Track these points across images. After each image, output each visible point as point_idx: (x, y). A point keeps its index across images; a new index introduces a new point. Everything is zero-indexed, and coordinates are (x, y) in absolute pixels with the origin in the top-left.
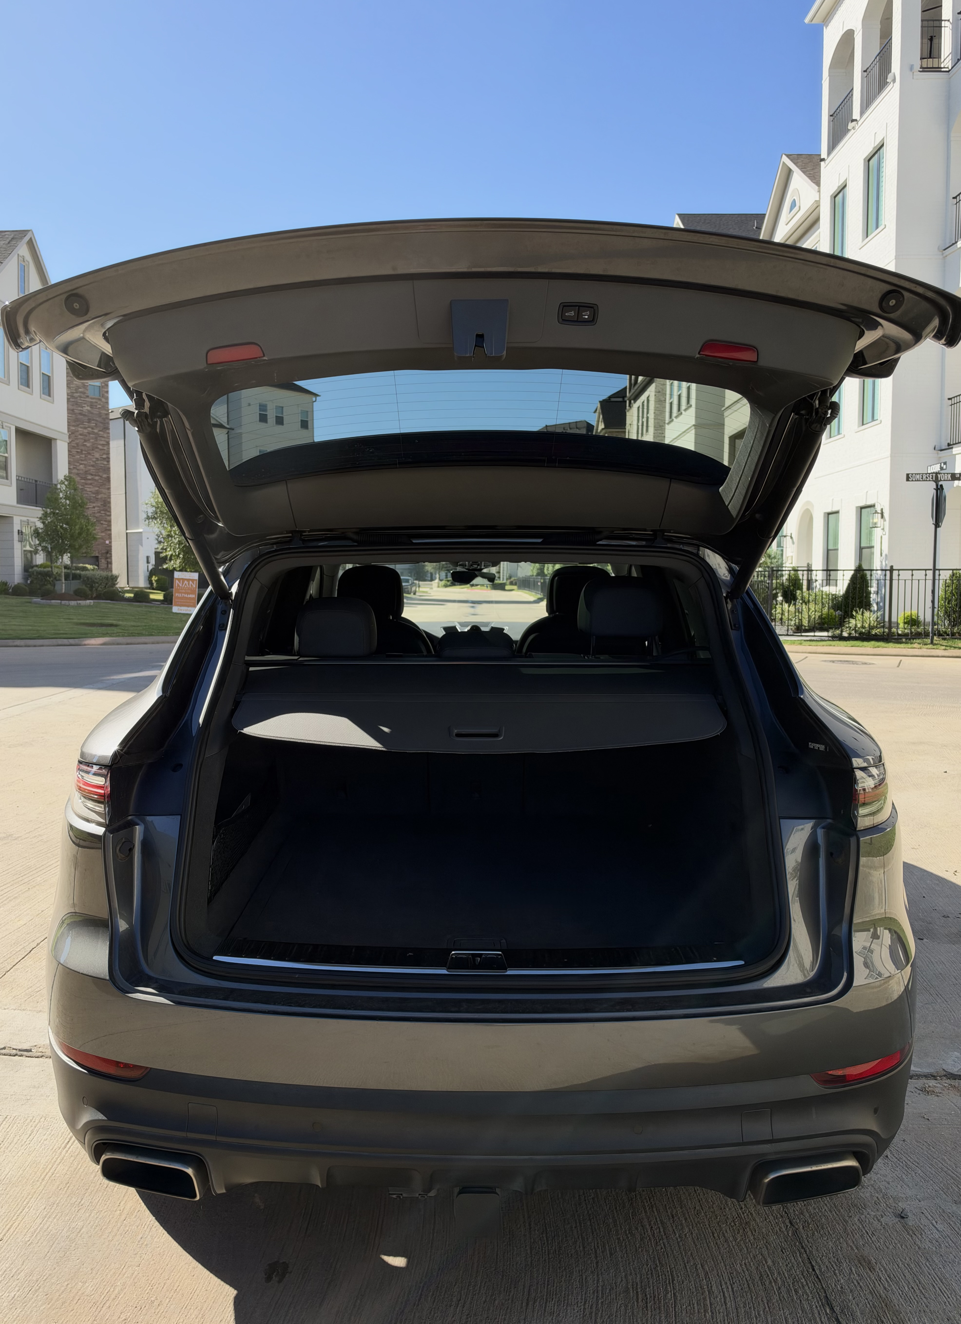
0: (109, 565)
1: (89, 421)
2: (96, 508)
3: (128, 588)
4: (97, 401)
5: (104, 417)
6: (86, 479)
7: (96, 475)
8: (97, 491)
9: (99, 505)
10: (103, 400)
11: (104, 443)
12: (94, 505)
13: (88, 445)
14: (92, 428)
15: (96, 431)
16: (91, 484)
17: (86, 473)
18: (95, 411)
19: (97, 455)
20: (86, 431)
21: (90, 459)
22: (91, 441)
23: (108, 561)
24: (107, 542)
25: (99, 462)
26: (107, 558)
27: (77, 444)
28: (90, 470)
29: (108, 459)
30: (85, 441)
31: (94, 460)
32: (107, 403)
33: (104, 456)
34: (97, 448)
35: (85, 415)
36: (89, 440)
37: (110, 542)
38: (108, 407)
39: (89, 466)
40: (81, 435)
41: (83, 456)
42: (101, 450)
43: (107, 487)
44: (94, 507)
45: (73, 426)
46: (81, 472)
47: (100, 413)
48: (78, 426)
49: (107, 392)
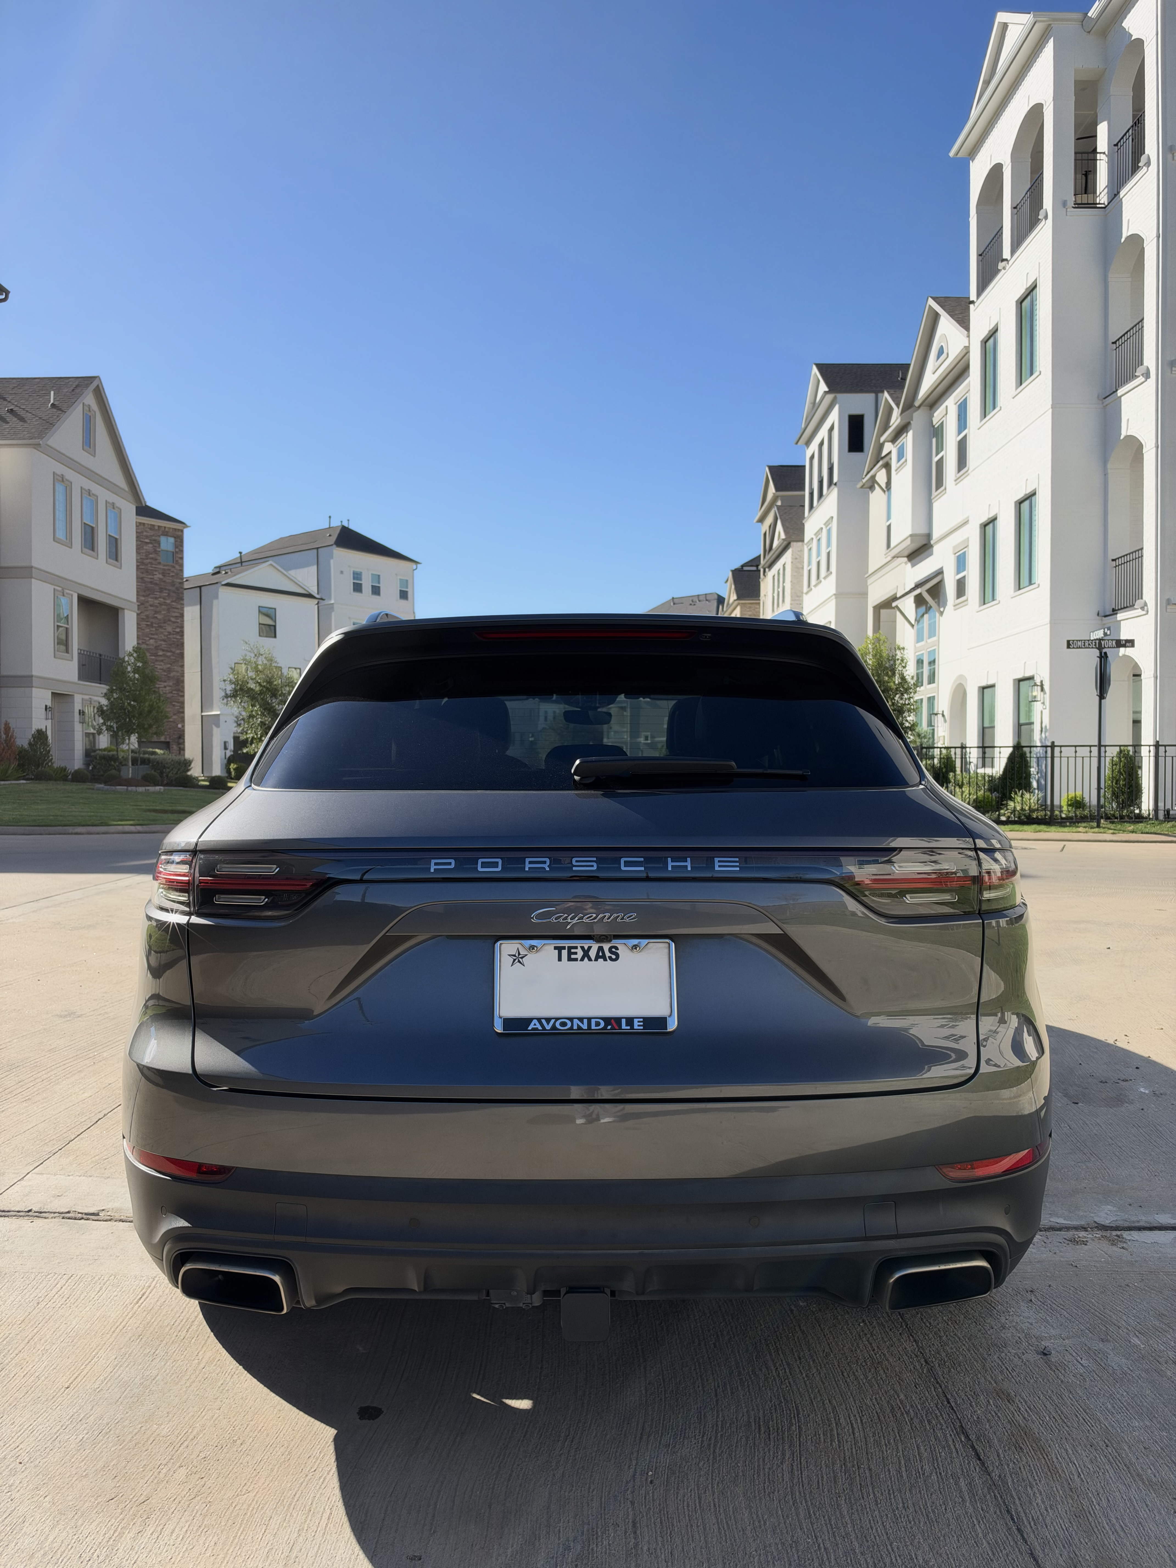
0: (182, 752)
1: (161, 591)
2: (168, 688)
3: (203, 778)
4: (170, 568)
5: (178, 585)
6: (156, 655)
7: (167, 651)
8: (169, 668)
9: (171, 684)
10: (177, 567)
11: (177, 614)
12: (165, 684)
13: (159, 617)
14: (164, 599)
15: (168, 602)
16: (162, 661)
17: (157, 648)
18: (168, 580)
19: (169, 629)
20: (157, 602)
21: (162, 633)
22: (163, 612)
23: (180, 748)
24: (180, 726)
25: (171, 636)
26: (179, 744)
27: (147, 616)
28: (161, 645)
29: (181, 634)
30: (156, 612)
31: (166, 633)
32: (182, 571)
33: (178, 630)
34: (169, 620)
35: (156, 584)
36: (160, 612)
37: (183, 726)
38: (182, 575)
39: (161, 640)
40: (151, 606)
41: (154, 629)
42: (174, 622)
43: (180, 664)
44: (165, 687)
45: (143, 596)
46: (151, 647)
47: (173, 582)
48: (147, 596)
49: (182, 558)
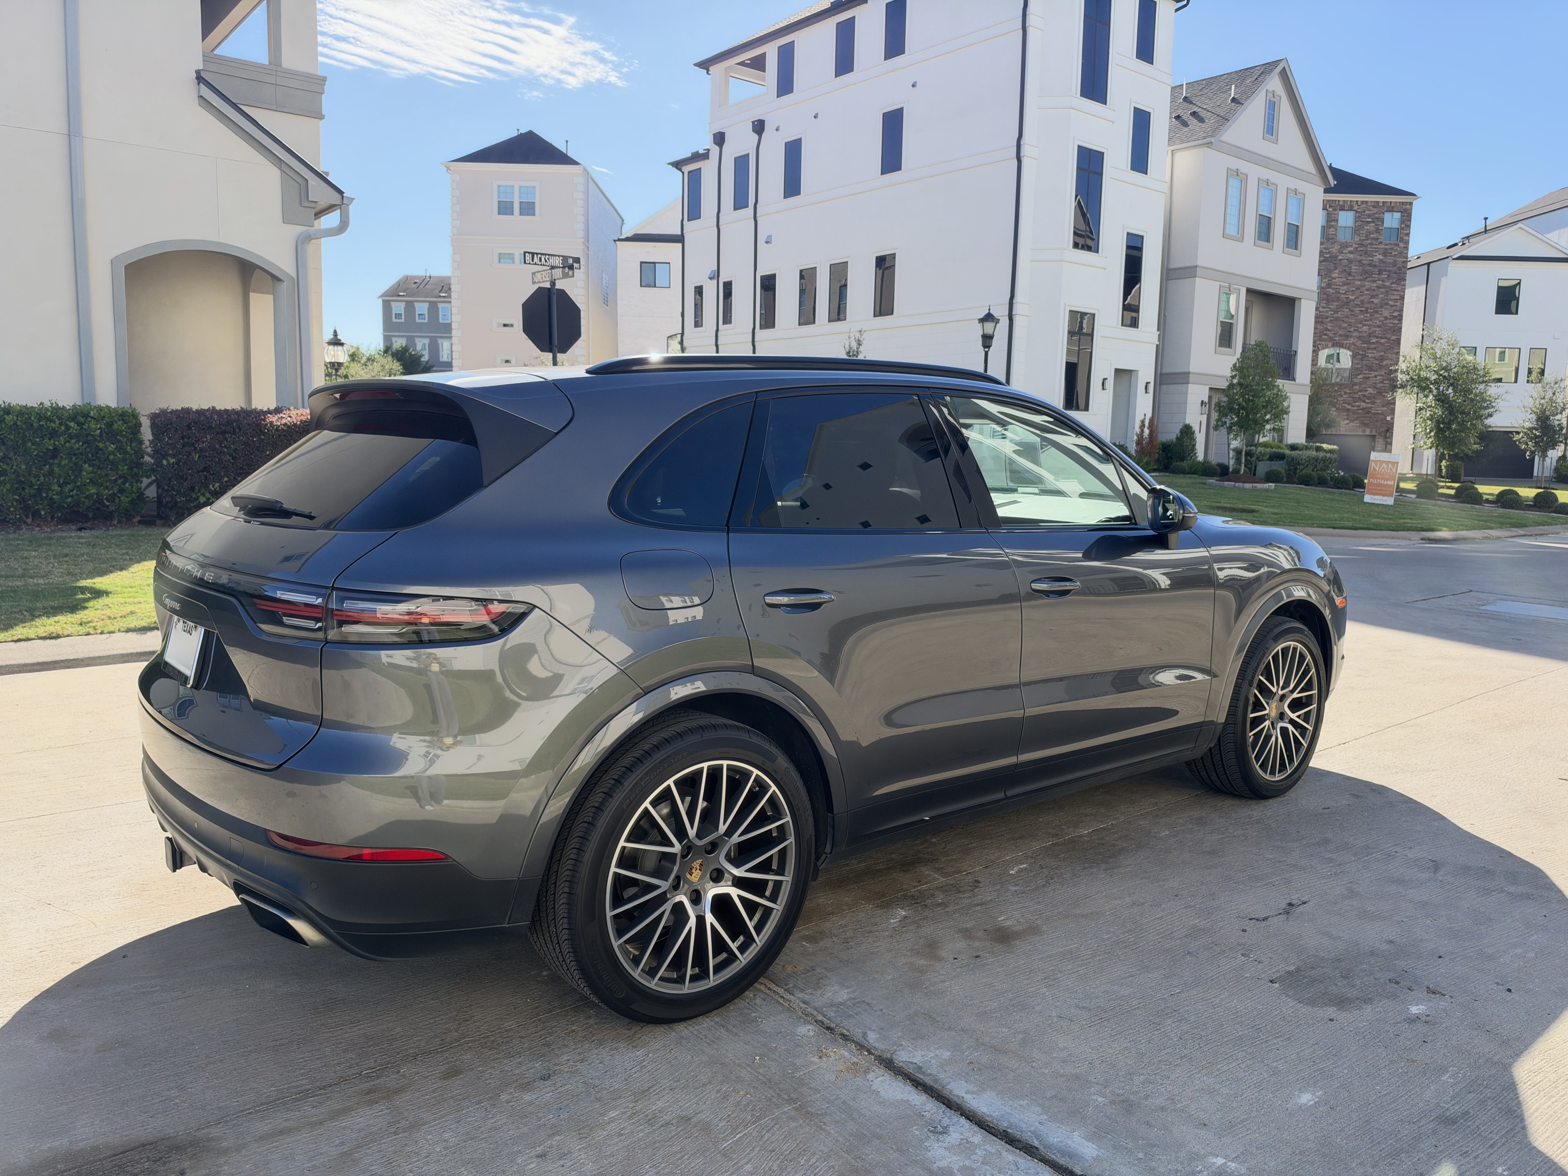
0: (1388, 446)
1: (1380, 272)
2: (1378, 378)
3: (1411, 475)
4: (1392, 247)
5: (1400, 265)
6: (1369, 342)
7: (1382, 338)
8: (1382, 356)
9: (1383, 373)
10: (1402, 245)
11: (1397, 297)
12: (1376, 373)
13: (1376, 301)
14: (1383, 281)
15: (1387, 284)
16: (1375, 349)
17: (1370, 335)
18: (1389, 260)
19: (1386, 313)
20: (1375, 285)
21: (1377, 318)
22: (1380, 296)
23: (1387, 442)
24: (1388, 418)
25: (1388, 321)
26: (1386, 438)
27: (1362, 302)
28: (1375, 332)
29: (1400, 318)
30: (1373, 297)
31: (1382, 319)
32: (1407, 248)
33: (1396, 314)
34: (1387, 304)
35: (1375, 266)
36: (1377, 296)
37: (1393, 419)
38: (1407, 254)
39: (1375, 327)
40: (1367, 290)
41: (1368, 315)
42: (1392, 306)
43: (1395, 351)
44: (1376, 376)
45: (1360, 280)
46: (1364, 334)
47: (1395, 261)
48: (1364, 279)
49: (1408, 234)
